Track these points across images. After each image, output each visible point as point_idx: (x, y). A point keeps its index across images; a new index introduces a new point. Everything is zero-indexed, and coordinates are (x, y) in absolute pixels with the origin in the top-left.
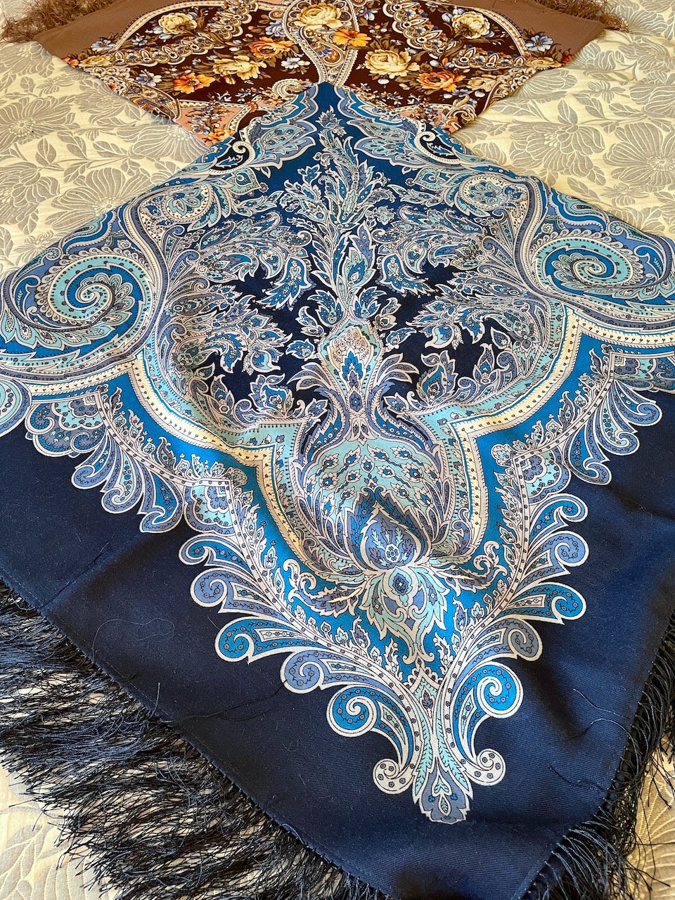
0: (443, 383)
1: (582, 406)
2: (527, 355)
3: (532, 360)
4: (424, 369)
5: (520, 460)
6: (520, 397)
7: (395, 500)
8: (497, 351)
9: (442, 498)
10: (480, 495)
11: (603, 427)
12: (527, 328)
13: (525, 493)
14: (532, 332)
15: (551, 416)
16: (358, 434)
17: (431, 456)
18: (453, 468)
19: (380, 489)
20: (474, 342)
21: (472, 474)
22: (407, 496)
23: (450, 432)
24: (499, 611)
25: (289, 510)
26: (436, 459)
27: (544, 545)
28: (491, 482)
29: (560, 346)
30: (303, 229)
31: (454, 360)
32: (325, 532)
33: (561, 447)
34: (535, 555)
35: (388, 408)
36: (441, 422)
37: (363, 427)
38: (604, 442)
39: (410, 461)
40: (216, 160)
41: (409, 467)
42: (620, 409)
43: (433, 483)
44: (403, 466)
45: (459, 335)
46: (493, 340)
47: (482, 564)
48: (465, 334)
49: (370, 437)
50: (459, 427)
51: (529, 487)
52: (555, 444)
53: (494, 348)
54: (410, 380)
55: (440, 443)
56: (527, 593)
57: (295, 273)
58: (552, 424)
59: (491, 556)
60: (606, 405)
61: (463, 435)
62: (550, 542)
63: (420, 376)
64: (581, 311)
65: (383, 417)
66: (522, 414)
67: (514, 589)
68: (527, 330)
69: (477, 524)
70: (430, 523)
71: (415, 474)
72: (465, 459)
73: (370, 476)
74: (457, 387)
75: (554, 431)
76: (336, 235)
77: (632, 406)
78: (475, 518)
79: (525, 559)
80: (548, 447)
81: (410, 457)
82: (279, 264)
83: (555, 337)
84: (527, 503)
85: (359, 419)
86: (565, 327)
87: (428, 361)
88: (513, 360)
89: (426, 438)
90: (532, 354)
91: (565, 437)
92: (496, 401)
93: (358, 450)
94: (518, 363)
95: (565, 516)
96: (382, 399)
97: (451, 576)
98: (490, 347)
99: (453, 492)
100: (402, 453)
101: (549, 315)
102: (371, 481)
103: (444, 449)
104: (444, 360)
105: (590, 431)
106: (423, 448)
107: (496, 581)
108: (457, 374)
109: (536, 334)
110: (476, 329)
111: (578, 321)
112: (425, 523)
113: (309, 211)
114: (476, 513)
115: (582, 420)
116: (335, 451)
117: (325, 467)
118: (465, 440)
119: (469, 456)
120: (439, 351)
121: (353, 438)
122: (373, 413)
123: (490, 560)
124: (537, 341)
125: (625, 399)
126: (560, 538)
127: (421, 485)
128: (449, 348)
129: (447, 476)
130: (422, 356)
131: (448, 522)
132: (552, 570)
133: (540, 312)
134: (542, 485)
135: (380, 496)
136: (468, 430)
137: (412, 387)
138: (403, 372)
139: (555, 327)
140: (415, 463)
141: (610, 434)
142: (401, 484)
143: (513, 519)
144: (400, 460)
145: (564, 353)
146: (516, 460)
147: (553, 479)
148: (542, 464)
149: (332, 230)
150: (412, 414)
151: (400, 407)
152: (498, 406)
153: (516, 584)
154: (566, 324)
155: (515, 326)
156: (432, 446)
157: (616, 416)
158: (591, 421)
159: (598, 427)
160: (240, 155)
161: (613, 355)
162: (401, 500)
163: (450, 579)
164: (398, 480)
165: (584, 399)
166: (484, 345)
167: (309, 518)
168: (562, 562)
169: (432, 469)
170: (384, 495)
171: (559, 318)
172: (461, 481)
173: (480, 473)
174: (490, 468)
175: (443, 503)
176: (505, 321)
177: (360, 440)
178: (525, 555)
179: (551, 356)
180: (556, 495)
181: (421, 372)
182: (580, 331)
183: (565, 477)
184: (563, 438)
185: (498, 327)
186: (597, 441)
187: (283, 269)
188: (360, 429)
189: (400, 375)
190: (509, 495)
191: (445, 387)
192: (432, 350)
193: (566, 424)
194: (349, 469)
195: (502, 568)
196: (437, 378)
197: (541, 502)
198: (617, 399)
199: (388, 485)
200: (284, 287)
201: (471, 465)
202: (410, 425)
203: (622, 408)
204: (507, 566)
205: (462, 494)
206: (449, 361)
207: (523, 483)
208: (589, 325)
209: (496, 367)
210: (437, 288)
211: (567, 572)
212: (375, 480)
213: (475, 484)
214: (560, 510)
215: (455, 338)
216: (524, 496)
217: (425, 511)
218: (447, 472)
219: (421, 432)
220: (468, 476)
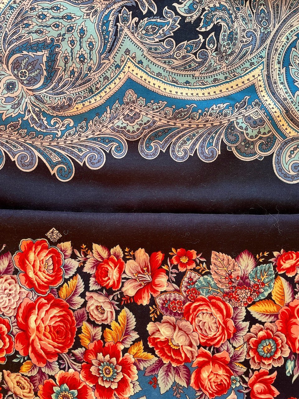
0: (161, 31)
1: (192, 119)
2: (216, 64)
3: (215, 70)
4: (160, 14)
5: (133, 108)
6: (175, 82)
7: (58, 58)
8: (204, 46)
9: (80, 81)
10: (96, 101)
11: (185, 138)
12: (230, 51)
13: (115, 122)
14: (230, 55)
15: (174, 107)
16: (89, 12)
17: (100, 60)
18: (102, 77)
19: (58, 46)
20: (198, 29)
21: (107, 90)
22: (66, 63)
23: (123, 61)
24: (31, 142)
26: (100, 65)
27: (90, 147)
28: (110, 102)
31: (179, 26)
32: (13, 31)
33: (158, 124)
34: (81, 145)
35: (120, 15)
36: (127, 51)
37: (96, 11)
38: (175, 144)
39: (88, 51)
41: (84, 53)
42: (203, 139)
43: (85, 71)
44: (82, 50)
45: (195, 17)
46: (207, 39)
47: (56, 123)
48: (199, 20)
49: (92, 19)
50: (129, 64)
51: (121, 122)
52: (158, 120)
53: (205, 42)
54: (144, 12)
55: (112, 61)
56: (55, 151)
58: (169, 110)
59: (63, 125)
60: (201, 131)
61: (126, 69)
62: (94, 149)
63: (154, 16)
64: (266, 73)
65: (111, 16)
66: (164, 91)
67: (52, 144)
68: (229, 52)
69: (77, 108)
70: (60, 85)
71: (82, 59)
72: (113, 80)
73: (64, 34)
74: (163, 41)
75: (166, 114)
77: (210, 144)
78: (80, 106)
79: (74, 141)
80: (153, 117)
81: (91, 50)
83: (238, 71)
84: (109, 126)
85: (99, 5)
86: (250, 72)
87: (167, 13)
88: (206, 60)
89: (110, 51)
90: (218, 67)
91: (166, 122)
92: (161, 71)
93: (78, 18)
94: (207, 64)
95: (113, 149)
96: (122, 7)
97: (31, 110)
98: (202, 41)
99: (88, 85)
100: (91, 44)
101: (249, 58)
102: (61, 38)
103: (109, 65)
104: (175, 21)
105: (178, 133)
106: (101, 54)
107: (50, 134)
108: (173, 35)
109: (231, 58)
110: (207, 24)
111: (259, 75)
112: (59, 82)
114: (84, 105)
115: (182, 125)
116: (67, 6)
117: (52, 8)
118: (124, 73)
119: (117, 81)
120: (177, 13)
121: (84, 10)
122: (109, 10)
123: (61, 125)
124: (227, 62)
125: (213, 138)
126: (99, 153)
127: (78, 66)
128: (184, 18)
129: (95, 76)
130: (166, 8)
131: (68, 93)
132: (78, 157)
133: (247, 52)
134: (125, 128)
135: (55, 49)
136: (130, 70)
137: (141, 17)
138: (147, 5)
139: (244, 66)
140: (89, 55)
141: (182, 144)
142: (70, 55)
143: (95, 125)
144: (85, 45)
146: (131, 106)
147: (131, 131)
148: (136, 121)
150: (126, 30)
151: (125, 20)
152: (159, 74)
153: (56, 144)
154: (252, 70)
155: (225, 43)
156: (107, 58)
157: (197, 140)
158: (185, 129)
159: (183, 135)
162: (61, 61)
163: (29, 111)
164: (71, 52)
165: (197, 117)
166: (201, 37)
167: (16, 18)
168: (86, 160)
169: (93, 66)
170: (57, 50)
171: (252, 64)
172: (98, 86)
173: (111, 93)
174: (119, 96)
175: (77, 84)
176: (224, 36)
177: (85, 15)
178: (77, 141)
180: (124, 138)
181: (157, 15)
182: (254, 82)
184: (164, 121)
185: (217, 36)
186: (174, 140)
188: (93, 11)
189: (143, 5)
190: (108, 116)
191: (158, 34)
192: (174, 9)
193: (175, 118)
194: (61, 21)
195: (60, 134)
196: (161, 26)
197: (115, 133)
198: (209, 134)
199: (65, 47)
201: (112, 86)
202: (116, 35)
203: (204, 140)
204: (62, 135)
205: (91, 91)
206: (176, 24)
207: (121, 118)
208: (261, 83)
209: (195, 54)
211: (82, 164)
212: (64, 39)
213: (103, 94)
214: (116, 145)
215: (191, 17)
216: (113, 123)
217: (66, 78)
218: (98, 76)
219: (113, 45)
220: (105, 88)
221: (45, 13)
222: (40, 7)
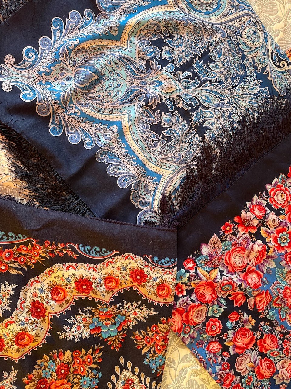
0: (149, 119)
1: (130, 163)
2: (157, 153)
3: (155, 155)
4: (154, 111)
5: (111, 134)
6: (137, 142)
7: (99, 85)
8: (159, 141)
9: (99, 102)
10: (99, 116)
11: (120, 167)
12: (166, 153)
13: (98, 132)
14: (164, 155)
15: (127, 151)
16: (129, 81)
17: (116, 102)
18: (110, 110)
19: (104, 80)
20: (163, 131)
21: (108, 116)
22: (100, 90)
23: (125, 112)
24: (53, 104)
25: (101, 49)
26: (114, 104)
27: (77, 132)
28: (104, 122)
29: (158, 165)
30: (233, 82)
31: (157, 124)
33: (115, 151)
34: (74, 127)
35: (140, 95)
36: (130, 111)
37: (132, 83)
38: (114, 165)
39: (114, 94)
40: (277, 53)
41: (112, 93)
42: (126, 175)
43: (105, 100)
44: (113, 91)
45: (166, 126)
46: (163, 139)
47: (72, 107)
48: (166, 128)
49: (128, 85)
50: (126, 116)
51: (101, 134)
52: (116, 149)
53: (161, 139)
54: (149, 104)
55: (121, 107)
56: (60, 118)
57: (210, 74)
58: (124, 150)
59: (74, 111)
60: (128, 171)
61: (123, 117)
62: (78, 134)
63: (152, 109)
65: (136, 92)
66: (129, 141)
67: (62, 114)
68: (165, 153)
69: (87, 111)
70: (89, 95)
71: (109, 95)
72: (114, 115)
73: (111, 79)
74: (146, 123)
75: (121, 150)
76: (228, 95)
77: (127, 180)
78: (90, 111)
79: (73, 122)
80: (115, 146)
81: (116, 95)
82: (215, 69)
83: (162, 164)
84: (94, 131)
85: (136, 82)
87: (157, 113)
88: (155, 147)
89: (124, 103)
90: (157, 154)
91: (118, 153)
92: (136, 132)
93: (122, 79)
94: (154, 149)
95: (87, 141)
96: (144, 93)
97: (67, 92)
98: (160, 138)
99: (101, 107)
100: (118, 93)
101: (171, 163)
102: (108, 79)
103: (118, 108)
104: (157, 119)
105: (119, 162)
106: (120, 101)
107: (65, 109)
108: (152, 125)
109: (163, 156)
110: (168, 133)
111: (168, 174)
112: (90, 93)
113: (242, 86)
114: (91, 112)
115: (124, 161)
116: (123, 70)
117: (116, 64)
118: (121, 117)
119: (115, 117)
120: (160, 118)
121: (128, 78)
122: (138, 89)
123: (73, 110)
124: (161, 156)
125: (130, 179)
126: (79, 137)
127: (105, 96)
128: (161, 122)
129: (107, 106)
130: (159, 111)
131: (89, 101)
132: (68, 131)
133: (172, 160)
134: (100, 138)
135: (102, 80)
136: (125, 118)
137: (147, 105)
138: (153, 102)
139: (166, 165)
140: (113, 96)
141: (116, 168)
142: (105, 88)
143: (89, 124)
144: (115, 91)
145: (156, 167)
146: (111, 133)
147: (101, 142)
148: (107, 140)
149: (230, 94)
150: (136, 103)
151: (140, 99)
152: (134, 132)
153: (63, 116)
154: (167, 169)
155: (167, 148)
156: (120, 104)
157: (124, 173)
158: (123, 164)
159: (120, 165)
160: (279, 64)
161: (154, 186)
162: (99, 87)
163: (66, 92)
164: (107, 88)
165: (132, 164)
166: (161, 136)
168: (70, 135)
169: (110, 101)
170: (102, 81)
171: (169, 167)
172: (105, 111)
173: (108, 119)
174: (110, 123)
175: (97, 102)
176: (170, 145)
177: (127, 80)
178: (74, 123)
179: (155, 162)
180: (95, 142)
181: (153, 110)
182: (164, 174)
183: (101, 146)
184: (118, 152)
185: (168, 142)
186: (114, 163)
187: (212, 70)
188: (131, 82)
189: (151, 100)
190: (98, 126)
191: (147, 119)
192: (161, 114)
193: (123, 155)
194: (114, 73)
195: (69, 113)
196: (151, 117)
197: (94, 136)
198: (130, 176)
199: (106, 84)
200: (203, 69)
201: (111, 117)
202: (131, 100)
203: (126, 176)
204: (70, 115)
205: (100, 110)
206: (157, 122)
207: (102, 133)
209: (153, 141)
210: (194, 129)
211: (66, 135)
212: (109, 80)
213: (104, 116)
214: (89, 141)
215: (165, 124)
216: (97, 131)
217: (95, 95)
218: (109, 107)
219: (127, 102)
220: (107, 115)
221: (112, 63)
222: (112, 58)
